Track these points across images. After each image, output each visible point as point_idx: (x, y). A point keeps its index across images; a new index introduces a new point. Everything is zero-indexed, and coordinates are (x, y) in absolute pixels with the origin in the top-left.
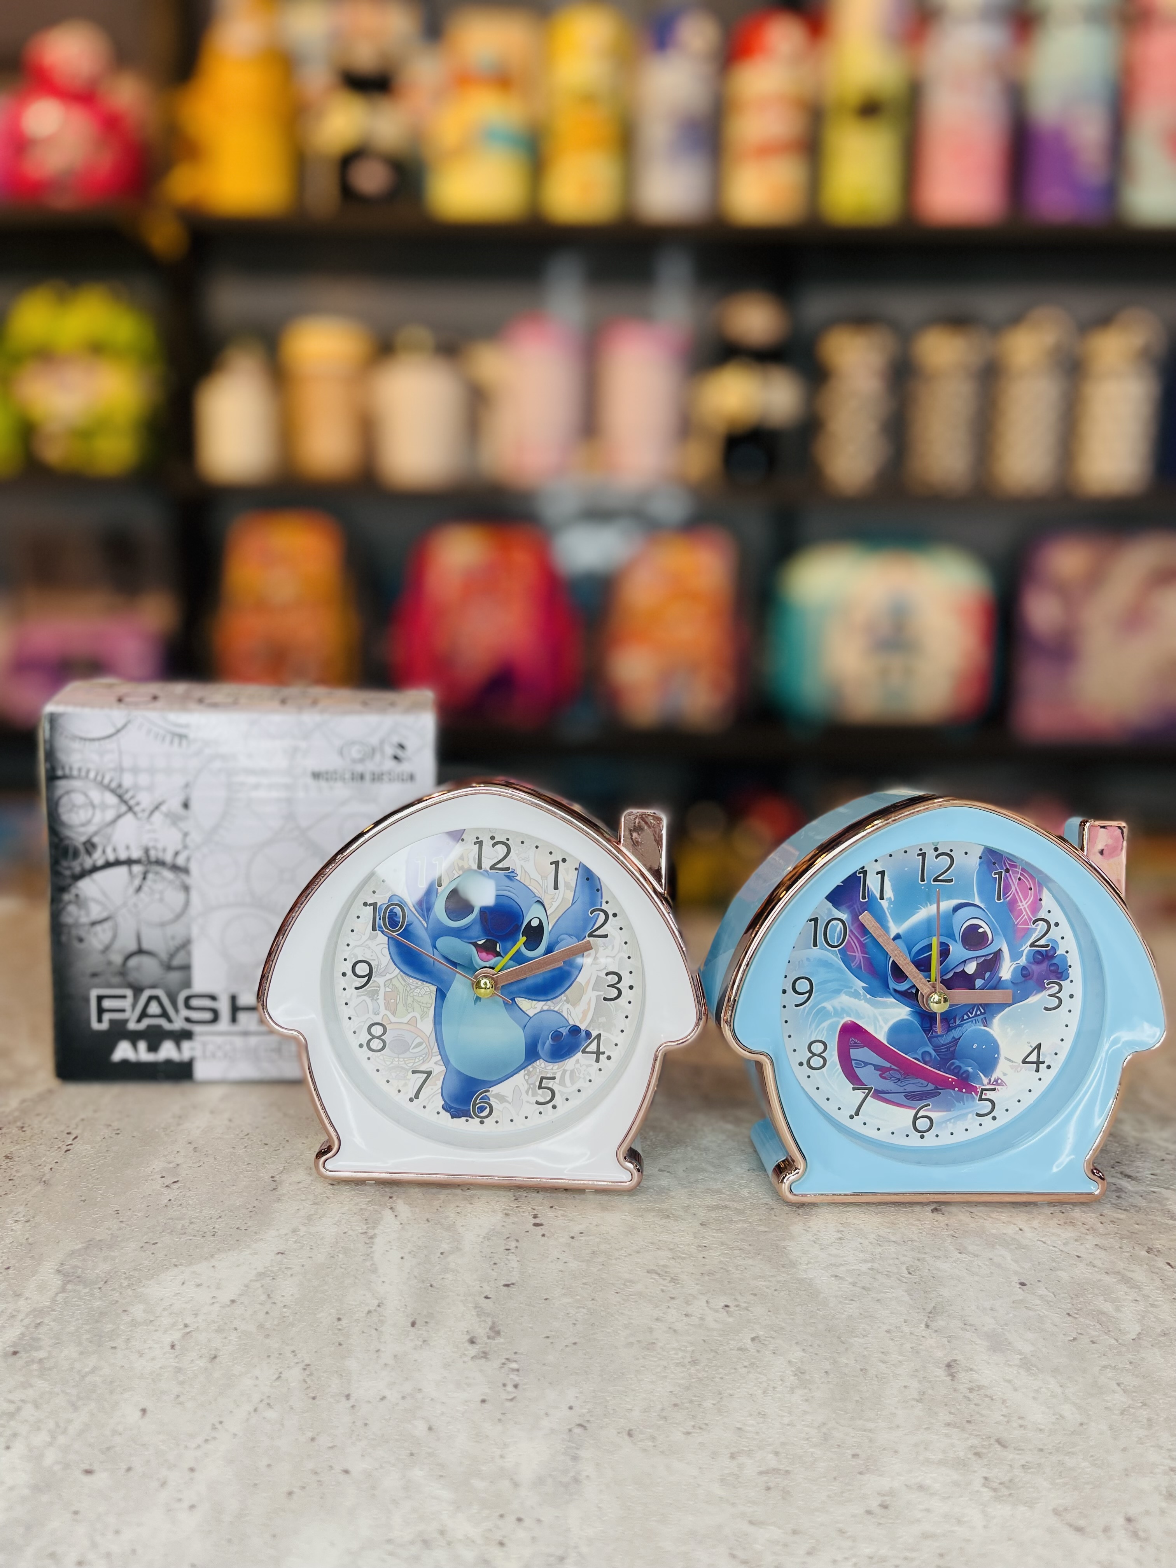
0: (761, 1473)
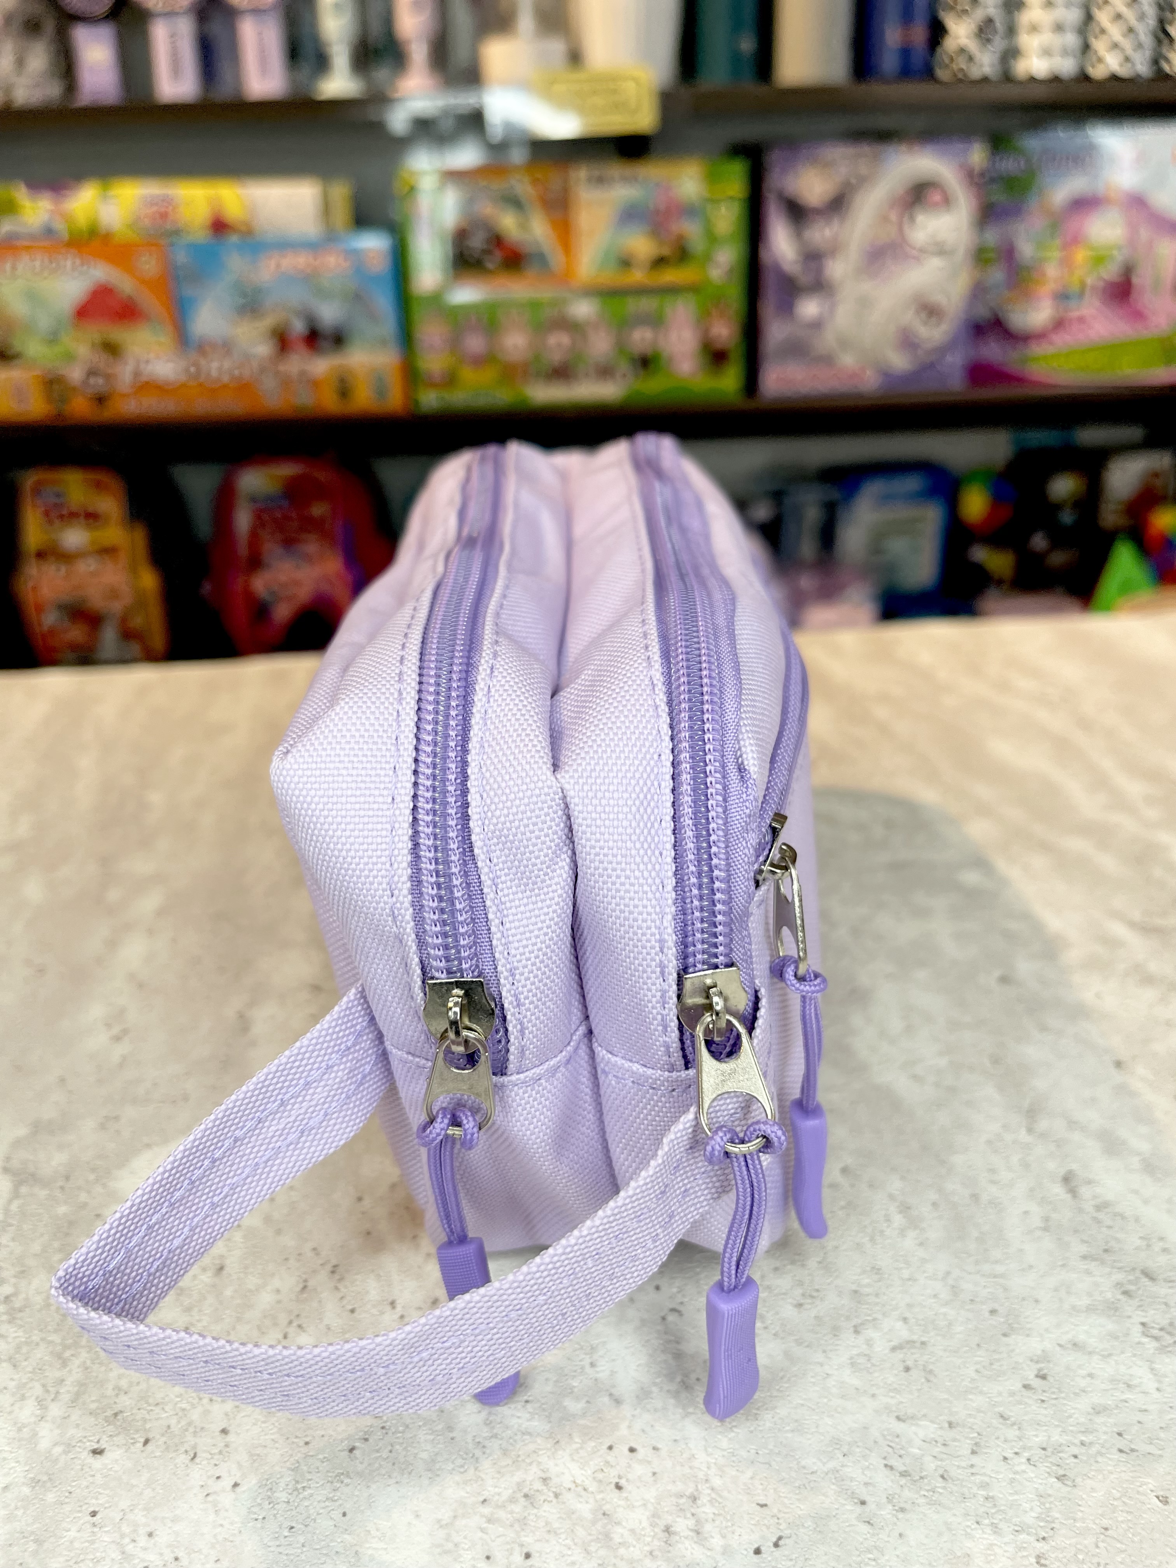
0: (894, 1349)
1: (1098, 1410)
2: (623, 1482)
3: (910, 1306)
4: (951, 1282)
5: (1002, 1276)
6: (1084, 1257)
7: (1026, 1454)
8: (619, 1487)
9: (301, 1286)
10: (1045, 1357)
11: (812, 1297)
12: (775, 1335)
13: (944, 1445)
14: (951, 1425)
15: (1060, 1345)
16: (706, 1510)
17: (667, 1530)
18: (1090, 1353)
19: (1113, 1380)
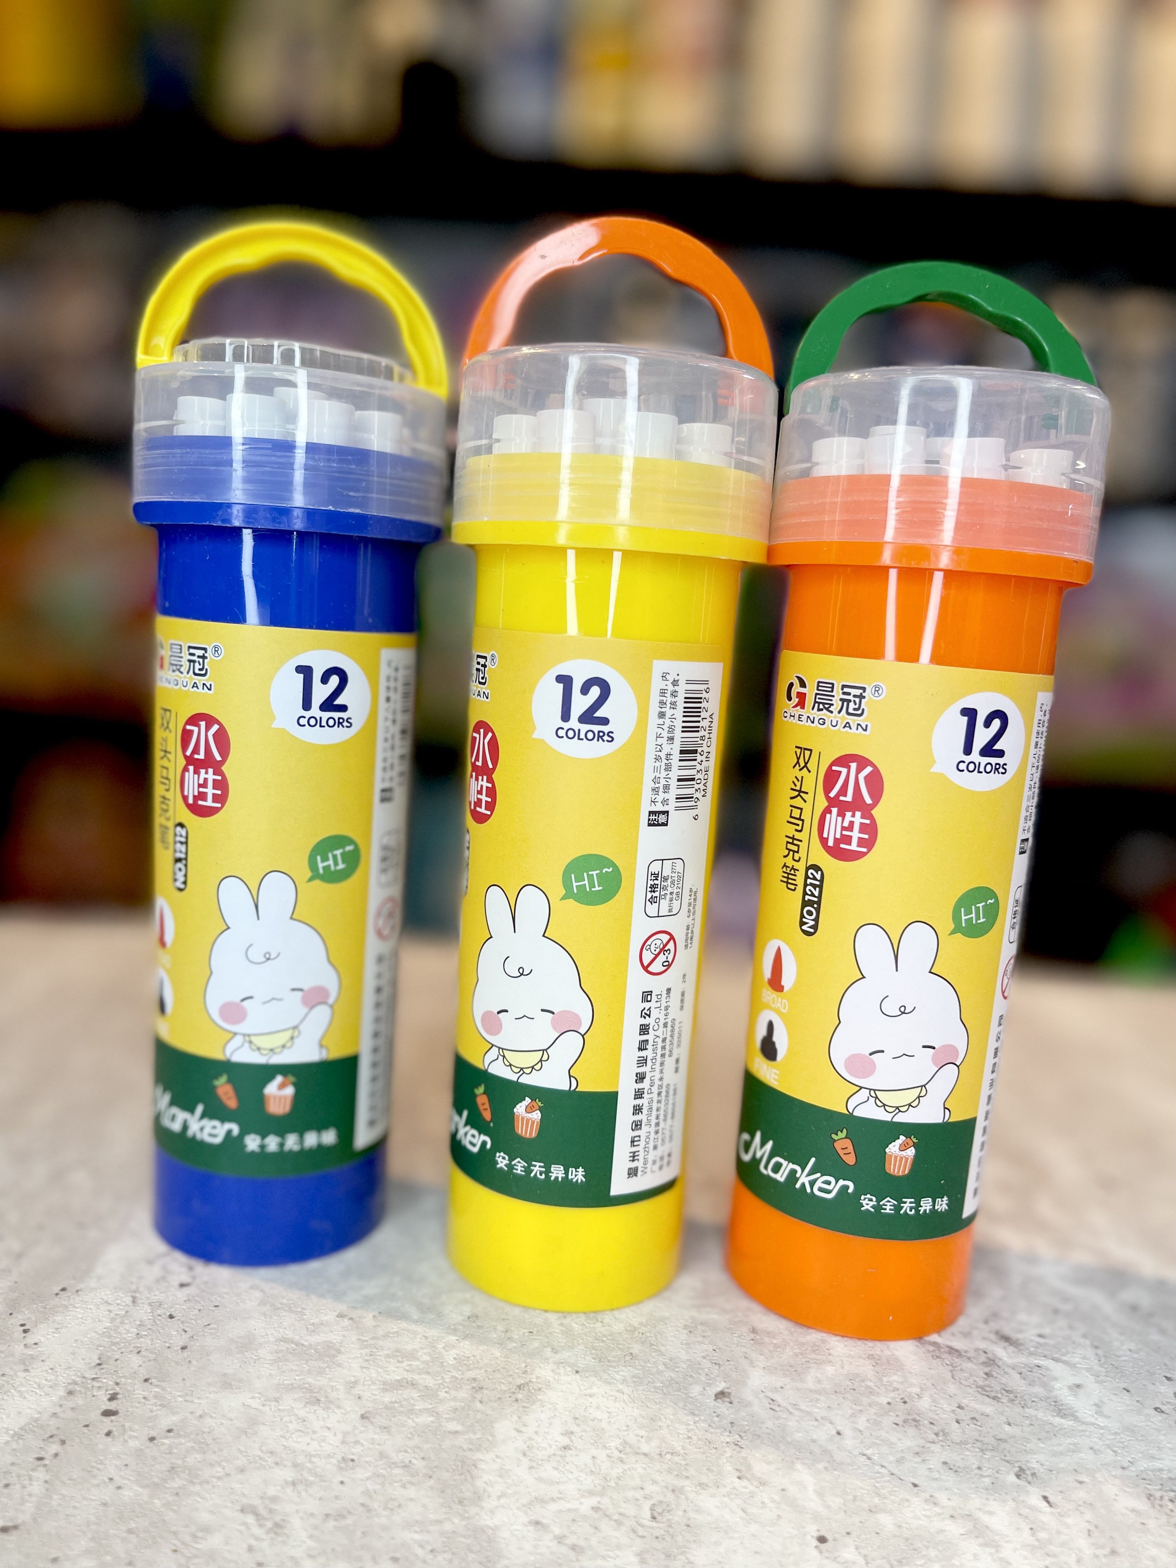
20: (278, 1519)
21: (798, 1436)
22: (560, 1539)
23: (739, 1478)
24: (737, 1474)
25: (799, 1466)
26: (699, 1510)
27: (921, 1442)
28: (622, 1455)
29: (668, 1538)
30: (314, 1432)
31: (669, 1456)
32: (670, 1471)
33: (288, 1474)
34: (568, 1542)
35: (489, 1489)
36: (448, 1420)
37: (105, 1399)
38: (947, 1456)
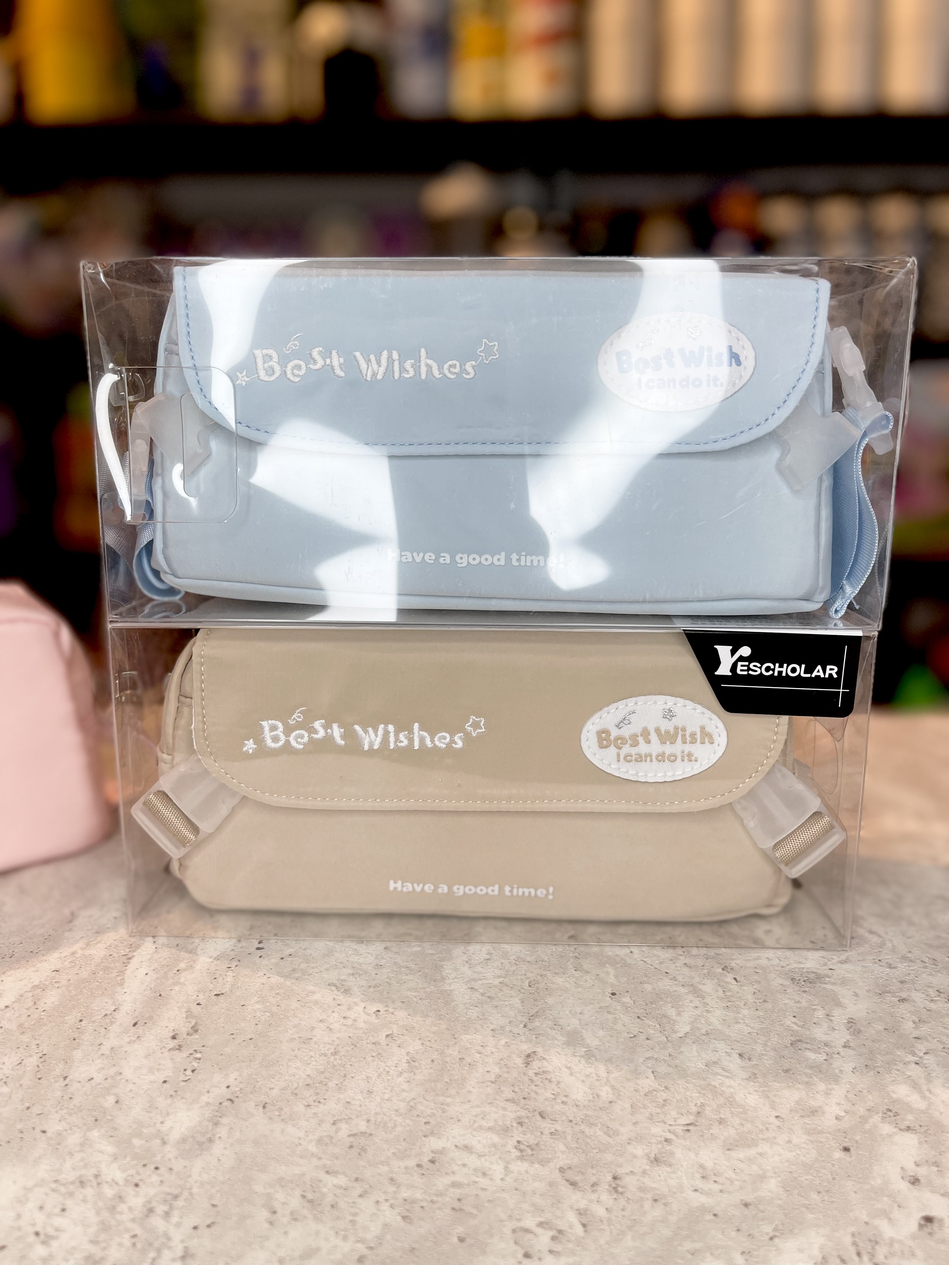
1: (454, 1185)
2: (141, 1183)
3: (376, 1114)
4: (412, 1104)
5: (448, 1105)
6: (507, 1100)
7: (392, 1201)
8: (137, 1185)
9: (18, 1062)
10: (442, 1152)
11: (319, 1102)
12: (282, 1120)
13: (345, 1189)
14: (357, 1180)
15: (456, 1146)
16: (180, 1203)
17: (151, 1211)
18: (472, 1153)
19: (475, 1170)
20: (346, 988)
21: (610, 953)
22: (483, 994)
23: (576, 970)
24: (575, 969)
25: (607, 965)
26: (553, 983)
27: (675, 955)
28: (517, 962)
29: (536, 993)
30: (362, 955)
31: (541, 962)
32: (540, 968)
33: (351, 971)
34: (486, 995)
35: (449, 976)
36: (428, 949)
37: (257, 943)
38: (687, 961)
